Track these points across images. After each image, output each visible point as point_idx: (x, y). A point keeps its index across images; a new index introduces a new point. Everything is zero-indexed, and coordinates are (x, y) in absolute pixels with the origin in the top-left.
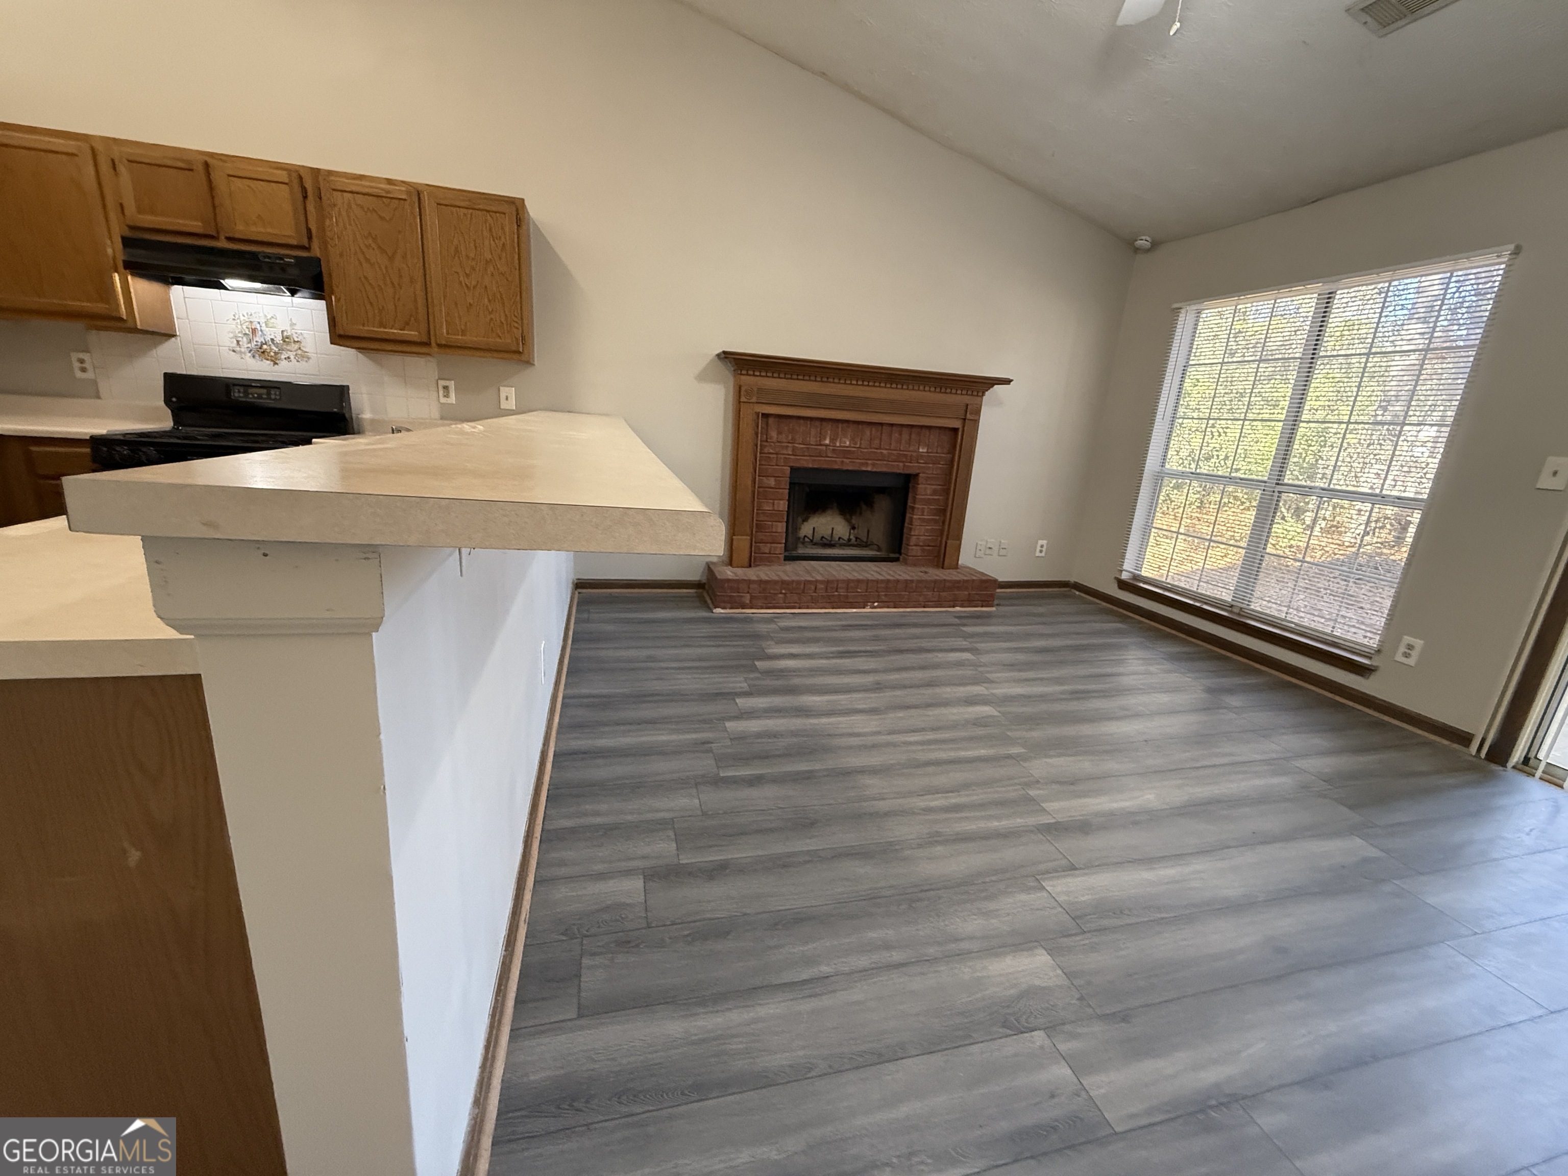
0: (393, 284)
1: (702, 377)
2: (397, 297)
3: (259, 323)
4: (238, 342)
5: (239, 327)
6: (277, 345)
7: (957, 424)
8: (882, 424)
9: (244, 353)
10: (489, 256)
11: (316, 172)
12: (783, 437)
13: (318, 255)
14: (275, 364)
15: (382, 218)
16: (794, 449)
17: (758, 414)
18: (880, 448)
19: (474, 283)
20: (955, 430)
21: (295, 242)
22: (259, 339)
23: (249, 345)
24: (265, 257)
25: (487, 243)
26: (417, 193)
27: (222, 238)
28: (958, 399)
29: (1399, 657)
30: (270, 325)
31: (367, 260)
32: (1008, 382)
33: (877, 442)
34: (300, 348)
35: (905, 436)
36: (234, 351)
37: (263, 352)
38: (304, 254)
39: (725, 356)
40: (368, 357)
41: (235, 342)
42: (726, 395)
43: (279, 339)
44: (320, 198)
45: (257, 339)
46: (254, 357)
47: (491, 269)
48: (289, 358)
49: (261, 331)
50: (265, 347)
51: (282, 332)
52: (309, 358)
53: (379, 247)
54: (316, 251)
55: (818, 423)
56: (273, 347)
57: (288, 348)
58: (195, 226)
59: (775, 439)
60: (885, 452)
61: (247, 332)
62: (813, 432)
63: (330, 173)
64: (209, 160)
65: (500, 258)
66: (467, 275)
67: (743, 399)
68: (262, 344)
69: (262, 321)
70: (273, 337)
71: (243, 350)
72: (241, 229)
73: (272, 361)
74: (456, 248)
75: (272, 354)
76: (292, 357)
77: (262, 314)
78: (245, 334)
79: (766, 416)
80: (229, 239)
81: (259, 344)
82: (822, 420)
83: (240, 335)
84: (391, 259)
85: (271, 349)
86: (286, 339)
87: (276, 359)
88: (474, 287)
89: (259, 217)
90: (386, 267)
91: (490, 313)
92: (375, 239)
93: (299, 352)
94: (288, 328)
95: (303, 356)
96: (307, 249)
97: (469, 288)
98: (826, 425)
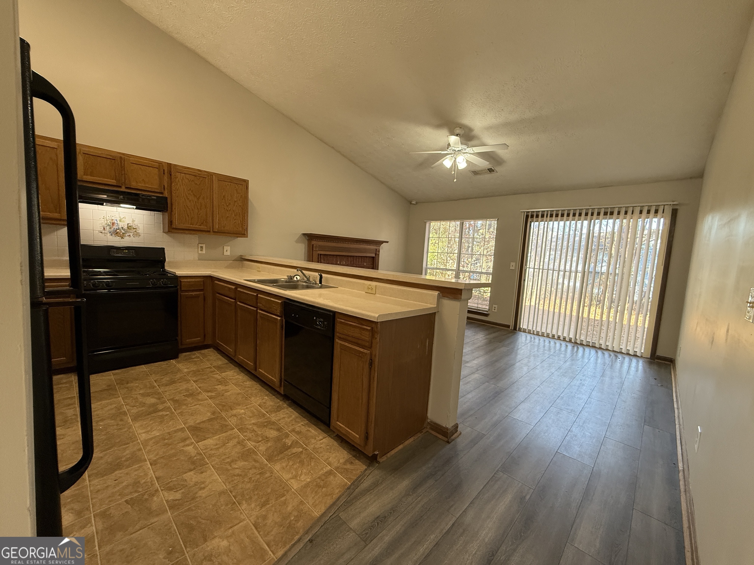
0: (198, 208)
1: (297, 241)
2: (199, 213)
3: (116, 220)
4: (104, 228)
5: (106, 221)
6: (124, 230)
7: (374, 255)
8: (354, 256)
9: (107, 233)
10: (236, 200)
11: (169, 165)
12: (325, 262)
13: (167, 196)
14: (122, 238)
15: (196, 184)
17: (318, 254)
19: (229, 209)
20: (373, 257)
21: (158, 191)
22: (115, 227)
23: (110, 230)
24: (143, 196)
25: (235, 195)
26: (210, 175)
27: (123, 187)
28: (373, 247)
29: (493, 310)
30: (122, 221)
31: (188, 199)
32: (387, 242)
33: (352, 262)
34: (136, 231)
35: (360, 260)
36: (101, 233)
37: (117, 233)
38: (161, 195)
39: (304, 235)
40: (170, 236)
41: (103, 228)
42: (305, 248)
43: (126, 227)
44: (171, 175)
45: (114, 227)
46: (111, 235)
47: (236, 204)
48: (130, 235)
49: (117, 223)
50: (118, 230)
51: (128, 224)
52: (140, 236)
53: (194, 194)
54: (166, 194)
55: (335, 257)
56: (123, 231)
57: (130, 231)
58: (113, 182)
61: (110, 224)
62: (334, 259)
63: (175, 165)
64: (122, 156)
65: (240, 200)
66: (227, 206)
67: (314, 249)
68: (117, 229)
69: (118, 219)
70: (122, 226)
71: (106, 232)
72: (134, 184)
73: (121, 237)
74: (224, 196)
75: (121, 234)
76: (131, 235)
77: (118, 216)
78: (108, 225)
79: (321, 255)
80: (127, 188)
81: (115, 229)
82: (337, 255)
83: (106, 225)
84: (198, 199)
85: (121, 232)
86: (129, 227)
87: (123, 236)
88: (230, 210)
89: (143, 180)
90: (196, 202)
91: (235, 220)
92: (192, 191)
93: (135, 233)
94: (131, 222)
95: (137, 234)
96: (162, 193)
97: (227, 211)
98: (338, 257)
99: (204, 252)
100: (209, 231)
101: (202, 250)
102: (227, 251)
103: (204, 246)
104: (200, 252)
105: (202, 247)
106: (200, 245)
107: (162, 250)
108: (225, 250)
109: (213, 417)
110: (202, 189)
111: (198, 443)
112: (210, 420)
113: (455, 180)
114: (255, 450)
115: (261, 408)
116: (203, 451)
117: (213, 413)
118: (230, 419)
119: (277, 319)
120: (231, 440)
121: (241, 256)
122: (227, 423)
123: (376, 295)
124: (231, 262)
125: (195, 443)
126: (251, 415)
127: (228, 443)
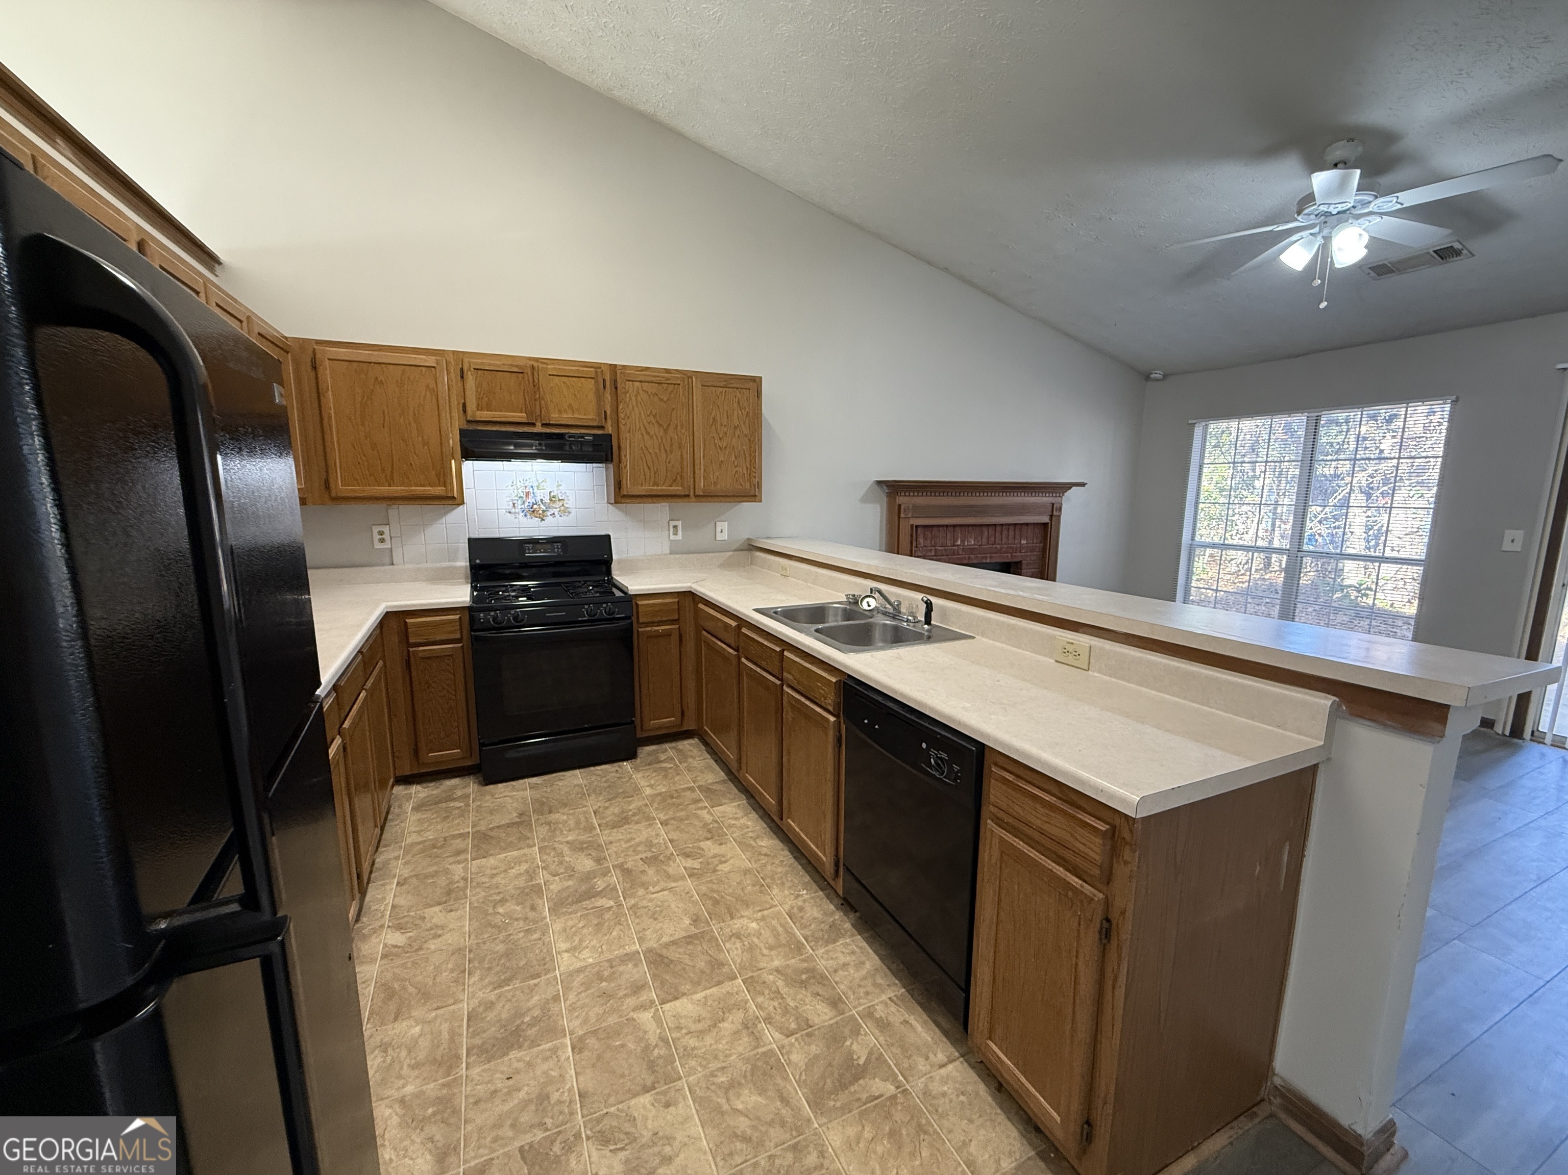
0: (666, 450)
1: (864, 500)
2: (668, 460)
3: (532, 487)
4: (514, 504)
5: (516, 491)
6: (544, 504)
7: (1046, 519)
8: (995, 525)
9: (518, 513)
10: (737, 423)
11: (613, 367)
12: (928, 543)
13: (610, 432)
14: (542, 520)
15: (661, 400)
16: (936, 551)
17: (912, 526)
18: (995, 543)
19: (724, 445)
20: (1045, 525)
21: (596, 424)
22: (531, 500)
23: (523, 506)
24: (570, 437)
25: (736, 412)
26: (688, 376)
27: (539, 424)
28: (1045, 499)
30: (541, 488)
31: (648, 433)
32: (1083, 485)
34: (563, 505)
35: (1011, 533)
36: (510, 512)
37: (533, 512)
38: (600, 432)
39: (879, 483)
40: (620, 510)
41: (512, 505)
42: (882, 512)
43: (547, 500)
44: (616, 388)
45: (529, 500)
46: (526, 515)
47: (738, 433)
48: (554, 514)
49: (533, 493)
50: (535, 506)
51: (550, 492)
52: (569, 513)
53: (658, 422)
54: (609, 429)
55: (951, 529)
56: (542, 506)
57: (554, 505)
58: (520, 416)
59: (922, 545)
60: (998, 546)
61: (522, 495)
62: (949, 535)
63: (624, 367)
64: (535, 364)
65: (744, 423)
66: (720, 439)
67: (902, 515)
68: (534, 504)
69: (535, 485)
70: (542, 498)
71: (517, 510)
72: (555, 417)
73: (540, 517)
74: (714, 419)
75: (541, 512)
76: (556, 513)
77: (534, 479)
78: (520, 497)
79: (917, 527)
80: (544, 425)
81: (531, 504)
82: (954, 526)
83: (516, 498)
84: (666, 431)
85: (540, 508)
86: (552, 499)
87: (543, 516)
88: (725, 448)
89: (570, 406)
90: (661, 438)
91: (736, 467)
92: (655, 416)
93: (562, 508)
94: (555, 489)
95: (565, 511)
96: (602, 427)
97: (721, 449)
98: (958, 530)
99: (679, 537)
100: (688, 496)
101: (675, 534)
102: (722, 532)
103: (679, 523)
104: (672, 537)
105: (675, 527)
106: (673, 523)
107: (604, 541)
108: (718, 530)
109: (694, 930)
110: (673, 409)
111: (663, 1006)
112: (690, 939)
113: (1323, 305)
114: (783, 1061)
115: (794, 924)
116: (673, 1035)
117: (696, 920)
118: (728, 945)
119: (827, 720)
120: (730, 1011)
121: (749, 539)
122: (721, 957)
123: (1090, 672)
124: (731, 553)
125: (657, 1003)
126: (771, 941)
127: (723, 1020)
